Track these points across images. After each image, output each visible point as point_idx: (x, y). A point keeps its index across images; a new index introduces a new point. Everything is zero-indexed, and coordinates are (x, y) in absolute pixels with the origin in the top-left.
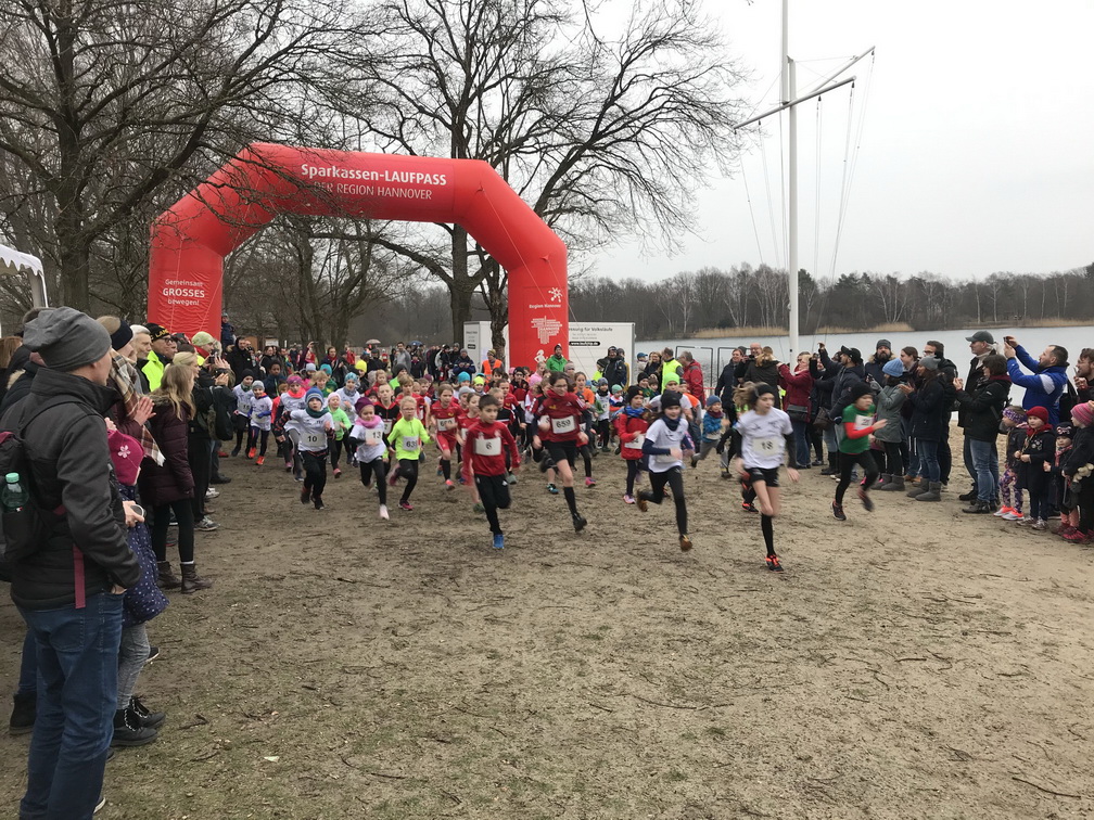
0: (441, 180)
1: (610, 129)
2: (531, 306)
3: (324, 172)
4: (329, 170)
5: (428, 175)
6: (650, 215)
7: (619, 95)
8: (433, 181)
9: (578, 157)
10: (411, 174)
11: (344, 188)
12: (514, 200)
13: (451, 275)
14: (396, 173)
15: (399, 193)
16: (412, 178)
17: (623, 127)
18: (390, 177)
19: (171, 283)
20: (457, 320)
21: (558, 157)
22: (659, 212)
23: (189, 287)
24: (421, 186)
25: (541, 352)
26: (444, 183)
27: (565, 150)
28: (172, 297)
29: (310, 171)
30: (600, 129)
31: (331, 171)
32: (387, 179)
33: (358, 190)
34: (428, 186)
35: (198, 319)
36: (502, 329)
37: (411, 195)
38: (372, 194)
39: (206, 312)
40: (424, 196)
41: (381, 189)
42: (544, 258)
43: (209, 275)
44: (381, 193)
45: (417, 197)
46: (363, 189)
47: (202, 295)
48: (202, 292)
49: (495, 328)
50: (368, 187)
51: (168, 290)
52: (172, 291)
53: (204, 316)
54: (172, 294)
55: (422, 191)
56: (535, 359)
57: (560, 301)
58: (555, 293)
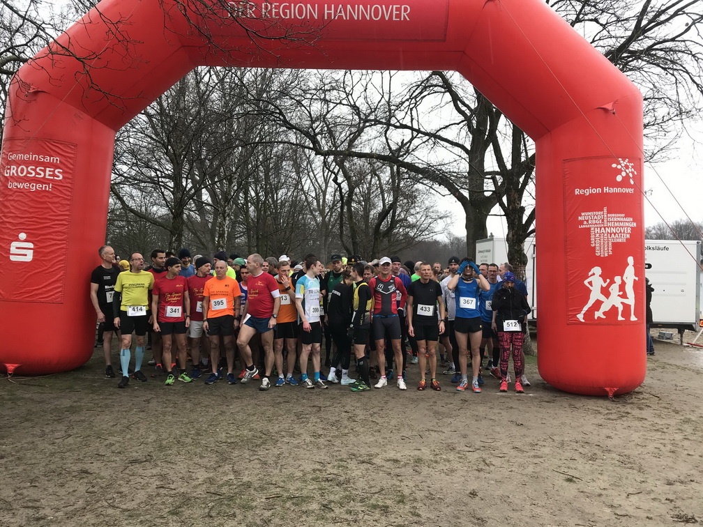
2: (577, 192)
13: (468, 196)
19: (13, 157)
20: (471, 241)
23: (38, 164)
33: (293, 12)
35: (50, 211)
36: (522, 241)
37: (376, 16)
38: (316, 17)
39: (64, 202)
40: (398, 16)
41: (329, 9)
42: (604, 107)
43: (73, 147)
44: (329, 15)
45: (387, 19)
46: (300, 8)
47: (58, 177)
48: (59, 172)
49: (513, 240)
50: (309, 5)
51: (10, 169)
52: (14, 169)
53: (58, 207)
54: (13, 174)
55: (395, 6)
56: (586, 283)
57: (632, 182)
58: (624, 167)
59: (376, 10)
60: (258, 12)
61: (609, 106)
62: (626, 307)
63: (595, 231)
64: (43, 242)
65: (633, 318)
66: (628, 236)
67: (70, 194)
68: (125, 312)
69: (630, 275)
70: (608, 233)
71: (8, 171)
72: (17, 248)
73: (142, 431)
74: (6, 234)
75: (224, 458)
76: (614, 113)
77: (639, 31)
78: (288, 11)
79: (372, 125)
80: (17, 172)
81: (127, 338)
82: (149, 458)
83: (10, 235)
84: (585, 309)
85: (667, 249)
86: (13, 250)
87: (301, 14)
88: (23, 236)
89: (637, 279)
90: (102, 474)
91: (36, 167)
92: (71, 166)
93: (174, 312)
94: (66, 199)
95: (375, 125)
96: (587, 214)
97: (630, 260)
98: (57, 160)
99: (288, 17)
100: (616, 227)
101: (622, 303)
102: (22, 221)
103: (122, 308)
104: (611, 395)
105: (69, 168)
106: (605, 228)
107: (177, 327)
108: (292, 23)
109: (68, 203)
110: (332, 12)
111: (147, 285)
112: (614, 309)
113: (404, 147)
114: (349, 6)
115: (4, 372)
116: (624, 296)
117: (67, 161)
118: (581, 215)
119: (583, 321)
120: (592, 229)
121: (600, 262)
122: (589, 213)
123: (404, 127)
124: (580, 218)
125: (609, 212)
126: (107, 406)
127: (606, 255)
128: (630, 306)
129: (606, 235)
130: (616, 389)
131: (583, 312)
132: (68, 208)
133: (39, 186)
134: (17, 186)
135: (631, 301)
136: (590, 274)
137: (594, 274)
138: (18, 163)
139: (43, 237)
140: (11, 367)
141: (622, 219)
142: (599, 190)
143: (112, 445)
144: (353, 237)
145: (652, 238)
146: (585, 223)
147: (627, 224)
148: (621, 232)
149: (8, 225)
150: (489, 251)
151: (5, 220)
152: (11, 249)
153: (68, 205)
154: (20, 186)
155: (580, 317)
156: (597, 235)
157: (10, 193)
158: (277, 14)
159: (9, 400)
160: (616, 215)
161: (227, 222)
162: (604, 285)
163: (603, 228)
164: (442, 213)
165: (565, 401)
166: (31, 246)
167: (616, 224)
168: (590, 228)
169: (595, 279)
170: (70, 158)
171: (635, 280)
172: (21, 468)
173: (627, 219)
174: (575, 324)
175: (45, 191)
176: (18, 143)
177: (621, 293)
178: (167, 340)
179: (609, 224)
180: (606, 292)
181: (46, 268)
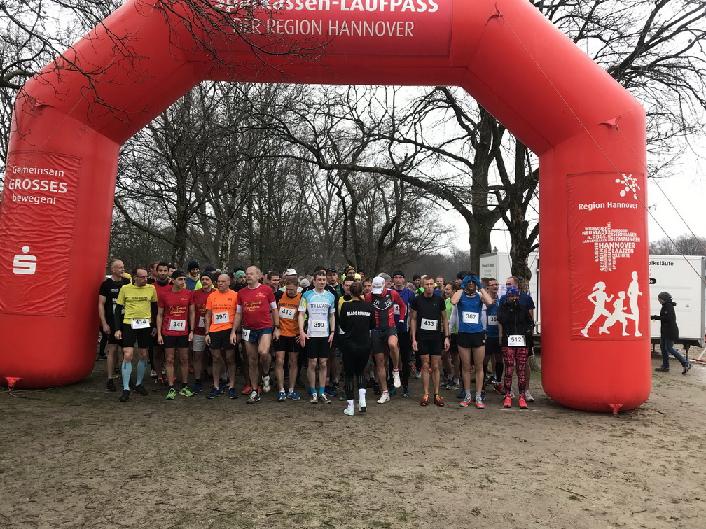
0: (430, 5)
8: (417, 6)
11: (276, 26)
13: (471, 211)
15: (363, 29)
16: (383, 3)
18: (348, 4)
19: (18, 171)
23: (42, 177)
24: (398, 15)
32: (343, 8)
33: (298, 28)
34: (408, 16)
35: (53, 224)
36: (526, 255)
37: (380, 32)
38: (320, 33)
39: (68, 215)
40: (402, 32)
41: (334, 25)
42: (607, 122)
43: (78, 161)
44: (334, 31)
45: (391, 35)
46: (305, 24)
47: (62, 190)
48: (63, 185)
49: (517, 255)
50: (313, 22)
51: (14, 182)
52: (18, 182)
53: (62, 220)
54: (18, 187)
55: (398, 23)
56: (590, 297)
57: (636, 198)
58: (627, 183)
59: (380, 26)
60: (263, 28)
61: (612, 122)
62: (631, 322)
63: (599, 247)
64: (47, 255)
65: (638, 334)
66: (632, 251)
67: (73, 207)
68: (129, 326)
69: (634, 290)
70: (612, 248)
71: (13, 184)
72: (20, 261)
73: (142, 446)
74: (8, 247)
75: (224, 474)
76: (617, 129)
77: (642, 48)
78: (293, 27)
79: (376, 139)
80: (21, 186)
81: (129, 351)
82: (149, 474)
83: (14, 248)
84: (590, 324)
85: (672, 264)
86: (16, 263)
87: (305, 30)
88: (26, 249)
89: (641, 294)
90: (102, 490)
91: (41, 181)
92: (76, 180)
93: (177, 326)
94: (71, 213)
95: (379, 139)
96: (590, 229)
97: (635, 275)
98: (61, 173)
99: (293, 33)
100: (620, 242)
101: (626, 318)
102: (26, 233)
103: (125, 321)
104: (615, 411)
105: (72, 181)
106: (608, 243)
107: (179, 340)
108: (297, 39)
109: (72, 216)
110: (337, 28)
111: (149, 298)
112: (618, 324)
113: (408, 162)
114: (353, 22)
115: (5, 385)
116: (628, 311)
117: (71, 174)
118: (584, 230)
119: (588, 336)
120: (596, 244)
121: (604, 277)
122: (593, 228)
123: (408, 141)
124: (584, 233)
125: (612, 228)
126: (107, 420)
127: (610, 270)
128: (633, 322)
129: (610, 250)
130: (621, 406)
131: (587, 327)
132: (71, 221)
133: (43, 199)
134: (21, 199)
135: (635, 316)
136: (594, 289)
137: (598, 289)
138: (23, 177)
139: (48, 250)
140: (12, 381)
141: (625, 234)
142: (602, 205)
143: (112, 460)
144: (357, 251)
145: (657, 253)
146: (589, 238)
147: (631, 239)
148: (624, 248)
149: (12, 238)
150: (493, 265)
151: (9, 233)
152: (14, 262)
153: (72, 218)
154: (25, 199)
155: (584, 332)
156: (601, 250)
157: (15, 206)
158: (283, 29)
159: (9, 414)
160: (619, 230)
161: (231, 235)
162: (609, 300)
163: (606, 243)
164: (446, 226)
165: (569, 418)
166: (34, 259)
167: (620, 239)
168: (593, 243)
169: (599, 294)
170: (74, 171)
171: (639, 295)
172: (20, 483)
173: (631, 234)
174: (578, 339)
175: (49, 204)
176: (23, 156)
177: (625, 308)
178: (170, 353)
179: (613, 239)
180: (610, 307)
181: (48, 281)
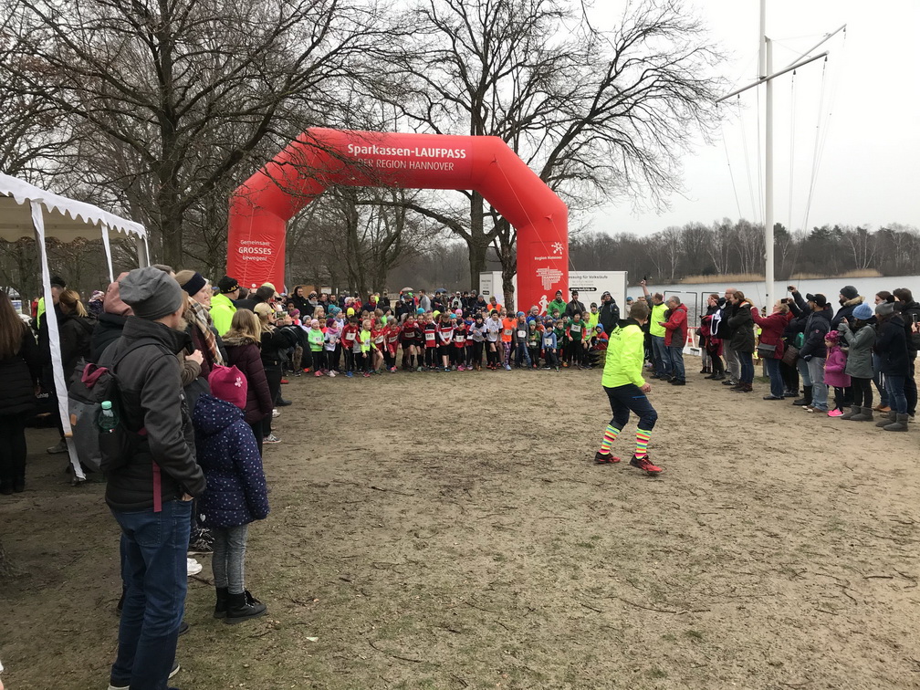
0: (461, 154)
1: (607, 106)
2: (536, 258)
3: (366, 150)
4: (370, 148)
5: (450, 150)
6: (641, 178)
7: (615, 77)
8: (455, 155)
9: (578, 131)
10: (437, 150)
11: (381, 163)
12: (522, 169)
13: (470, 234)
14: (424, 149)
15: (427, 165)
16: (437, 153)
17: (618, 104)
18: (420, 153)
19: (245, 243)
20: (474, 270)
21: (561, 131)
22: (649, 176)
23: (259, 246)
24: (445, 159)
25: (545, 297)
26: (464, 156)
27: (567, 125)
28: (245, 254)
29: (355, 150)
30: (598, 106)
31: (372, 150)
32: (417, 155)
33: (393, 164)
34: (451, 160)
35: (266, 271)
36: (511, 278)
37: (436, 168)
38: (405, 167)
39: (272, 266)
40: (447, 168)
41: (412, 163)
42: (547, 216)
43: (275, 236)
44: (412, 166)
45: (441, 169)
46: (397, 162)
47: (269, 253)
48: (269, 250)
49: (506, 277)
50: (401, 161)
51: (243, 249)
53: (270, 269)
54: (245, 252)
55: (445, 163)
56: (540, 303)
57: (561, 253)
58: (558, 246)
59: (436, 165)
60: (374, 164)
61: (550, 217)
67: (274, 261)
76: (553, 219)
78: (390, 163)
80: (248, 251)
85: (607, 277)
87: (397, 166)
88: (254, 285)
98: (268, 244)
99: (391, 167)
102: (253, 277)
105: (273, 248)
108: (392, 170)
114: (422, 162)
117: (272, 243)
132: (274, 269)
133: (261, 258)
134: (248, 259)
136: (542, 299)
138: (248, 246)
142: (545, 258)
149: (245, 280)
150: (490, 281)
151: (243, 277)
154: (251, 258)
157: (245, 262)
158: (385, 165)
162: (548, 304)
175: (264, 261)
